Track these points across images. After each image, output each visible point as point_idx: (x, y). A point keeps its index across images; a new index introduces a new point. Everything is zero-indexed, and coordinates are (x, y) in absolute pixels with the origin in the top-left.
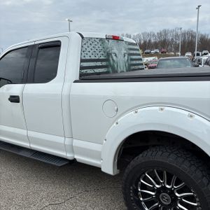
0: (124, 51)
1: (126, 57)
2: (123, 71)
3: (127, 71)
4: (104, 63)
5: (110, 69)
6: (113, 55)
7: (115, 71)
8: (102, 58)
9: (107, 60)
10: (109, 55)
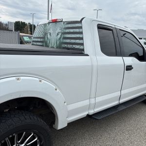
0: (58, 30)
2: (54, 47)
3: (57, 48)
5: (44, 44)
6: (49, 34)
7: (47, 46)
9: (44, 38)
10: (46, 34)
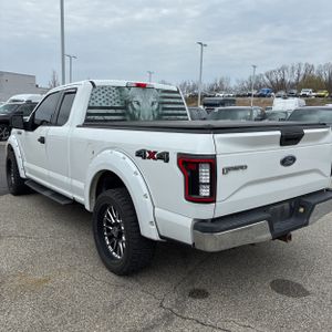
1: (156, 106)
4: (119, 111)
6: (134, 103)
8: (117, 105)
